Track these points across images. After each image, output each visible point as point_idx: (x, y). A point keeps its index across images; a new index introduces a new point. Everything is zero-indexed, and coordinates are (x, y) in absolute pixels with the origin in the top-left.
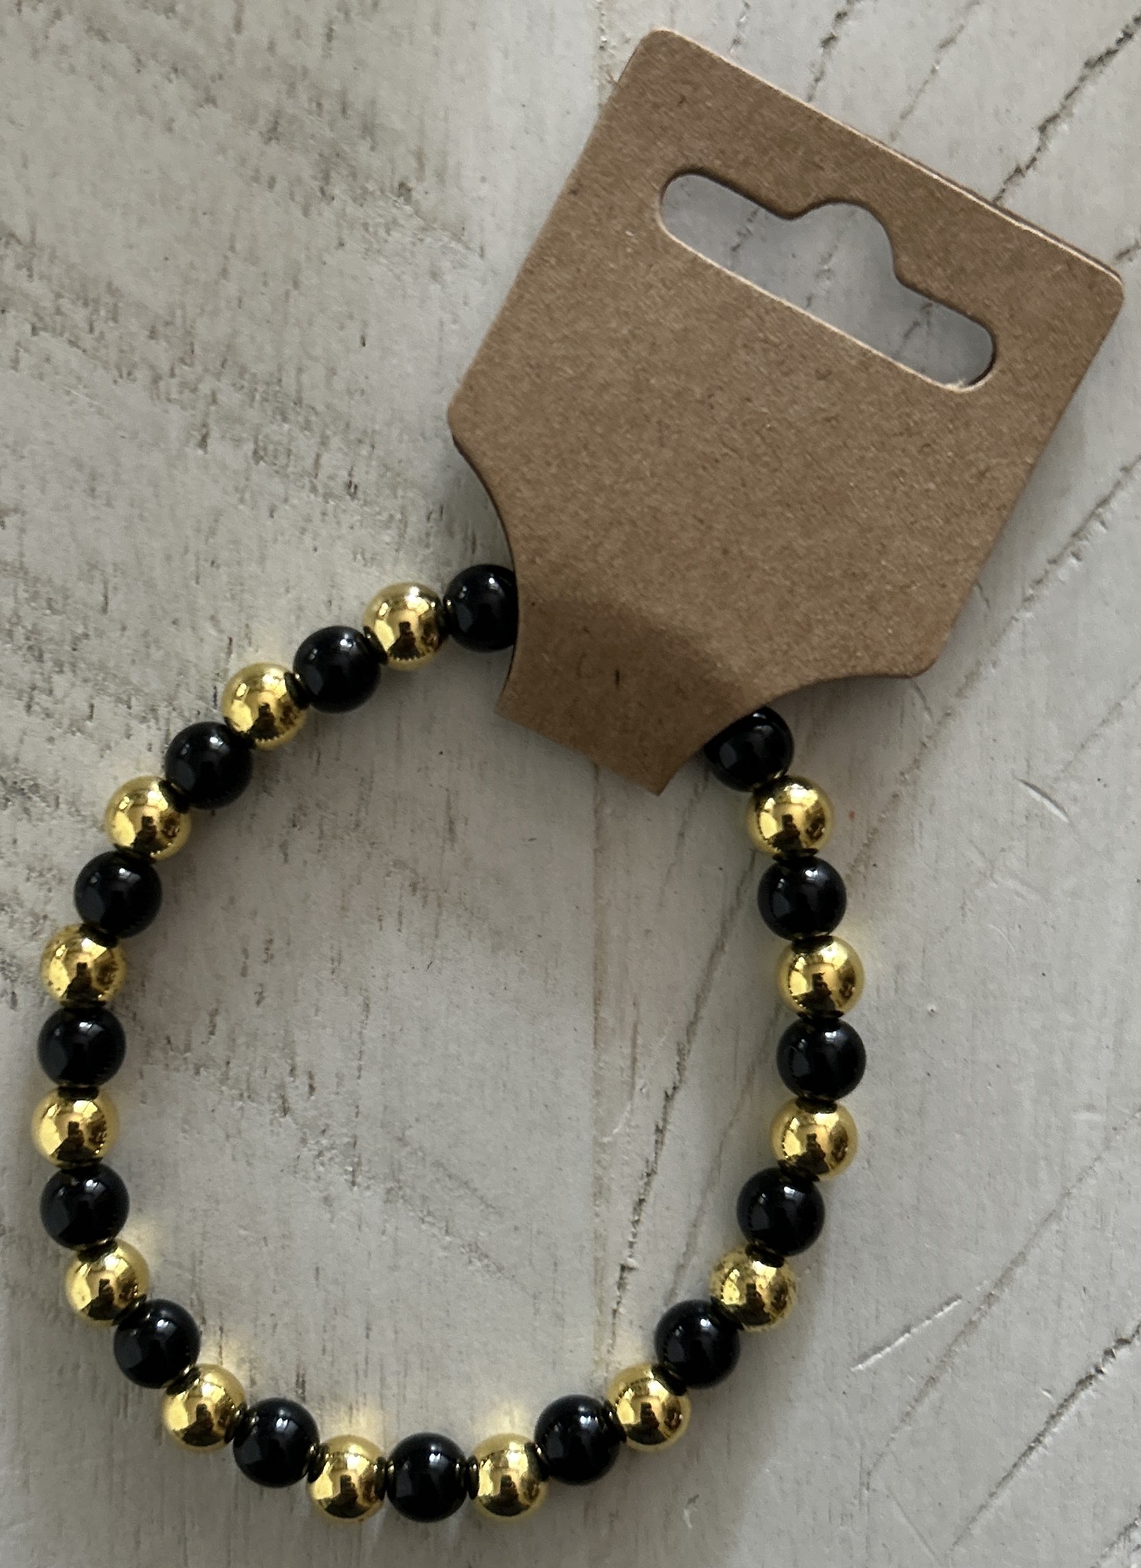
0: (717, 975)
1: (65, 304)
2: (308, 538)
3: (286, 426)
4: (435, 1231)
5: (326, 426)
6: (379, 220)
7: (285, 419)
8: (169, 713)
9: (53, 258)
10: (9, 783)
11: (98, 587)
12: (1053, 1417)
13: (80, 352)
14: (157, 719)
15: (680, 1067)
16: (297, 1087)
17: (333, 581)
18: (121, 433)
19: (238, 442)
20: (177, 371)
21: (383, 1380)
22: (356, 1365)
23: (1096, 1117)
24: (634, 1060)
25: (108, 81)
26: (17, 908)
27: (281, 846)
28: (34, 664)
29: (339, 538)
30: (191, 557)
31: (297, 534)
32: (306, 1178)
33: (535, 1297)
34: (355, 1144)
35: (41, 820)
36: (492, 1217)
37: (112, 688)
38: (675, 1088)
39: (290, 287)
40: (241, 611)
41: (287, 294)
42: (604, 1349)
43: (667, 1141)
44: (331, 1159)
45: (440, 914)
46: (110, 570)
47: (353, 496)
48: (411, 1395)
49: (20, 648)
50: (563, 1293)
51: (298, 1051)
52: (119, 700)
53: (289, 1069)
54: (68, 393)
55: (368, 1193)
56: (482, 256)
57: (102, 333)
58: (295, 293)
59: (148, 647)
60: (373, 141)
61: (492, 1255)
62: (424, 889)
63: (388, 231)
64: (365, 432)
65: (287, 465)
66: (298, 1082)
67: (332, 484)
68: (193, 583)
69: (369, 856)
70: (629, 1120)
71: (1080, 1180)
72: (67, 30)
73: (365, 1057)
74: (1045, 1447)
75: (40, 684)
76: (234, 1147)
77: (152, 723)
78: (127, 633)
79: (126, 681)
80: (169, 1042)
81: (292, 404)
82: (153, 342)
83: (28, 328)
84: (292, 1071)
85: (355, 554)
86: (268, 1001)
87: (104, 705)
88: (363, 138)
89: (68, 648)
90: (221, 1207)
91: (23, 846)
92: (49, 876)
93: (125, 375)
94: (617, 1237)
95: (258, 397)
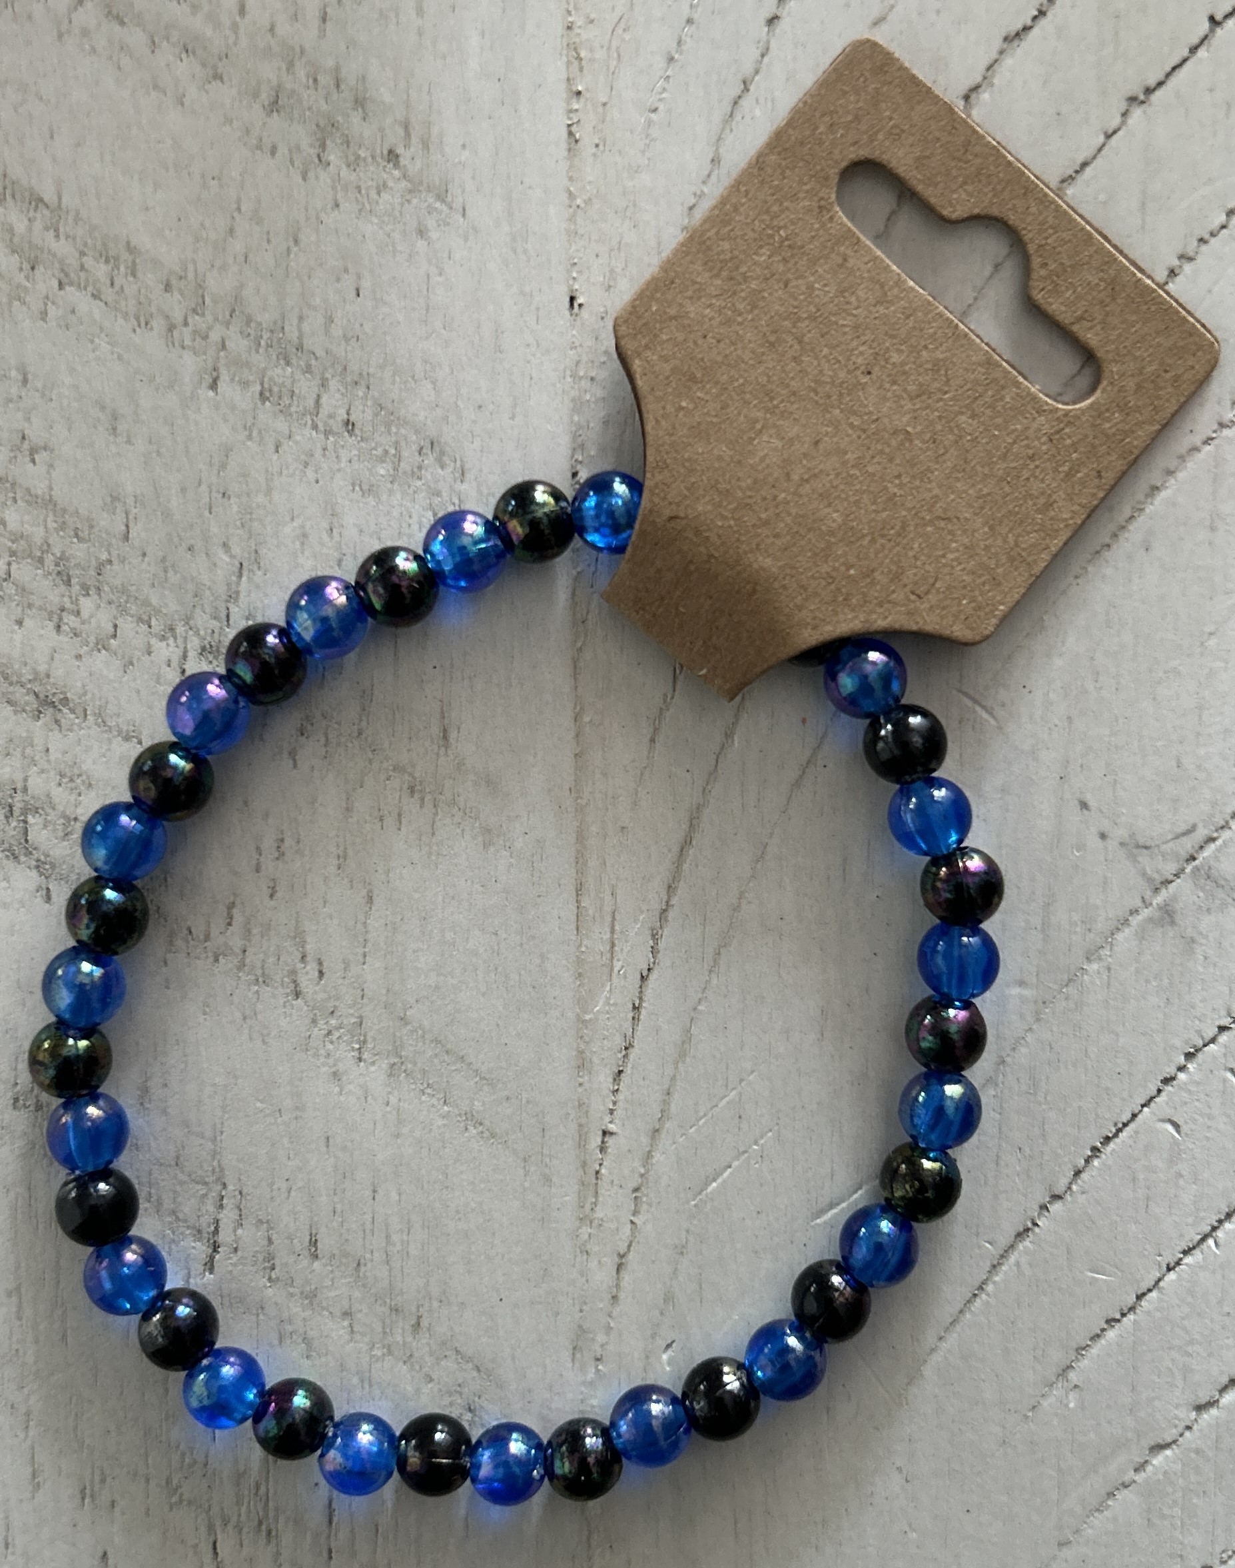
0: (685, 866)
1: (89, 261)
2: (310, 473)
3: (289, 369)
4: (434, 1101)
5: (325, 369)
6: (370, 183)
7: (288, 363)
8: (186, 632)
9: (77, 218)
10: (42, 696)
11: (120, 518)
12: (994, 1266)
13: (102, 304)
14: (175, 638)
15: (654, 951)
16: (307, 973)
17: (333, 510)
18: (138, 377)
19: (245, 384)
20: (190, 320)
21: (388, 1237)
22: (363, 1224)
23: (1027, 992)
24: (613, 945)
25: (125, 61)
26: (49, 811)
27: (290, 753)
28: (63, 588)
29: (339, 470)
30: (204, 488)
31: (301, 467)
32: (316, 1055)
33: (525, 1160)
34: (361, 1024)
35: (71, 730)
36: (486, 1088)
37: (133, 609)
38: (649, 970)
39: (291, 243)
40: (250, 538)
41: (289, 250)
42: (588, 1207)
43: (642, 1017)
44: (339, 1037)
45: (436, 814)
46: (130, 501)
47: (351, 433)
48: (414, 1250)
49: (50, 574)
50: (551, 1156)
51: (309, 940)
52: (140, 620)
53: (300, 956)
54: (92, 342)
55: (373, 1069)
56: (464, 215)
57: (122, 287)
58: (295, 249)
59: (166, 571)
60: (364, 111)
61: (487, 1122)
62: (421, 791)
63: (379, 193)
64: (361, 374)
65: (290, 405)
66: (308, 968)
67: (331, 422)
68: (207, 513)
69: (370, 761)
70: (608, 999)
71: (1014, 1049)
72: (88, 15)
73: (369, 945)
74: (988, 1295)
75: (68, 605)
76: (251, 1027)
77: (171, 641)
78: (146, 559)
79: (146, 603)
80: (190, 932)
81: (294, 350)
82: (168, 295)
83: (55, 284)
84: (303, 957)
85: (353, 485)
86: (279, 895)
87: (127, 626)
88: (356, 109)
89: (93, 573)
90: (240, 1081)
91: (54, 755)
92: (79, 781)
93: (143, 324)
94: (598, 1106)
95: (263, 343)
